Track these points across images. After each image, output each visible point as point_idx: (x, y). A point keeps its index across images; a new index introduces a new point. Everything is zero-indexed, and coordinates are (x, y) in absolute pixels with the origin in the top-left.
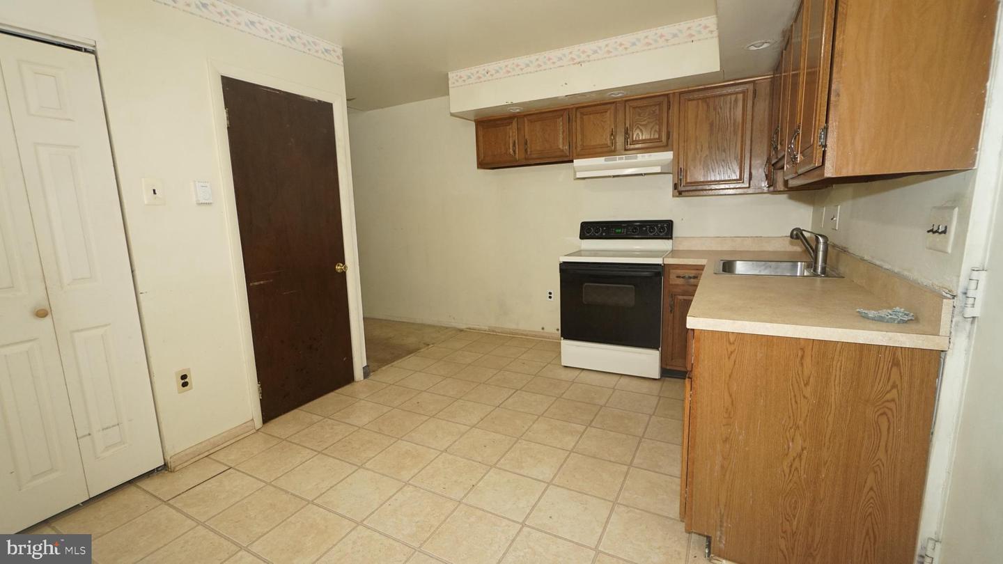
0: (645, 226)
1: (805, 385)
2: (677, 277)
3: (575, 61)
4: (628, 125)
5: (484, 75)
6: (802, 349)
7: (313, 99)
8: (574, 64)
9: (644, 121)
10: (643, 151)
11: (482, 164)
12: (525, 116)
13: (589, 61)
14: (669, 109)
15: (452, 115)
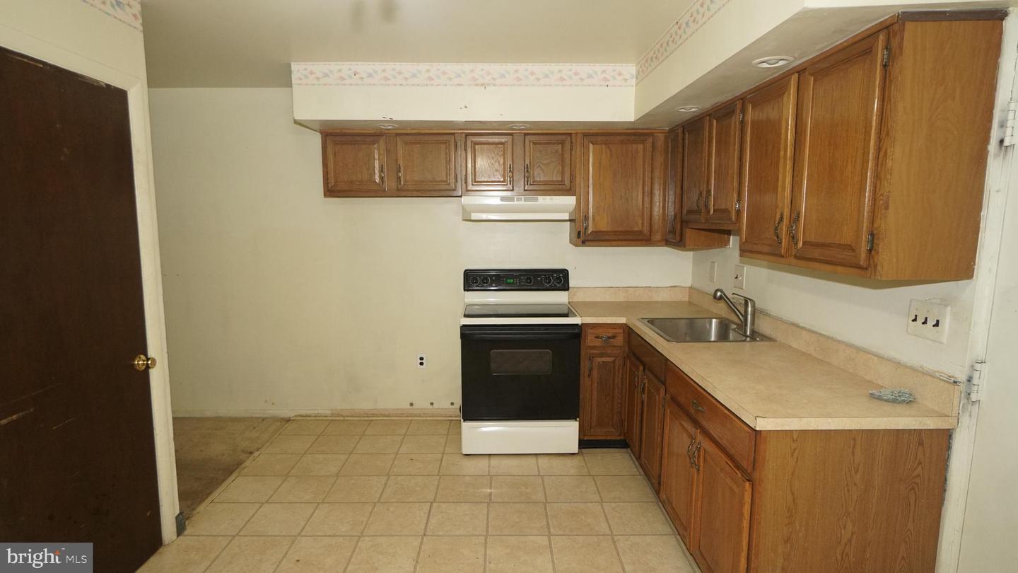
0: (539, 276)
1: (856, 473)
2: (596, 337)
3: (478, 82)
4: (527, 162)
5: (351, 77)
6: (854, 439)
7: (97, 81)
8: (477, 85)
9: (546, 159)
10: (544, 192)
11: (332, 190)
12: (398, 135)
13: (494, 85)
14: (571, 149)
15: (296, 122)
